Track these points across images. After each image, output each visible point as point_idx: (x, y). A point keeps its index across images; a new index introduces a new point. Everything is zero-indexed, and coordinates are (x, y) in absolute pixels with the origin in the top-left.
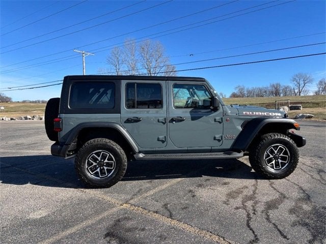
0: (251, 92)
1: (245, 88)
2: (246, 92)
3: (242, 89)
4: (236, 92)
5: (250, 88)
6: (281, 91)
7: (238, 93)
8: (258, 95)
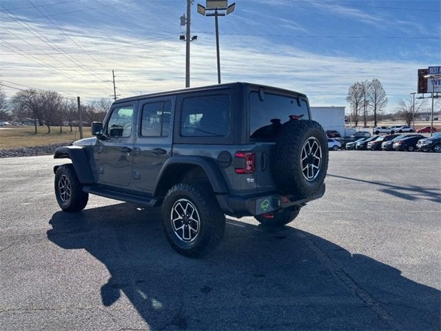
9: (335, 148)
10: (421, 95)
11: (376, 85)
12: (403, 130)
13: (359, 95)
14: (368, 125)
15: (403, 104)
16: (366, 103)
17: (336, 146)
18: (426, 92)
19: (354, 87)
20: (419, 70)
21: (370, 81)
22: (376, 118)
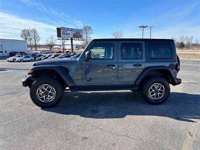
9: (32, 60)
10: (58, 38)
11: (35, 31)
12: (50, 52)
13: (27, 35)
14: (37, 49)
15: (47, 41)
16: (31, 39)
17: (32, 59)
18: (61, 37)
19: (24, 31)
20: (57, 28)
21: (31, 29)
22: (36, 46)
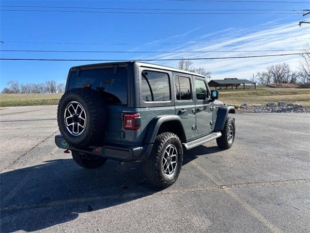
0: (26, 89)
1: (20, 84)
2: (20, 88)
3: (16, 85)
4: (8, 88)
5: (25, 84)
6: (56, 88)
7: (11, 89)
8: (34, 92)
